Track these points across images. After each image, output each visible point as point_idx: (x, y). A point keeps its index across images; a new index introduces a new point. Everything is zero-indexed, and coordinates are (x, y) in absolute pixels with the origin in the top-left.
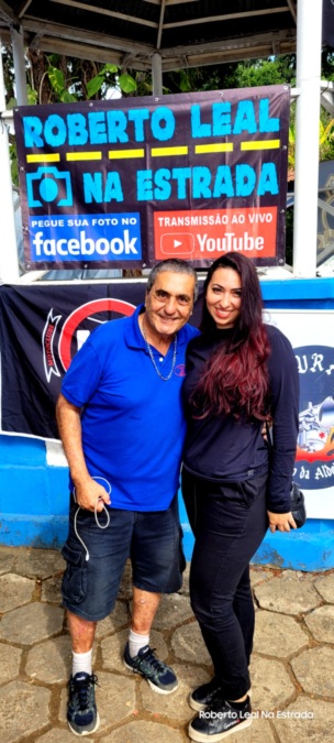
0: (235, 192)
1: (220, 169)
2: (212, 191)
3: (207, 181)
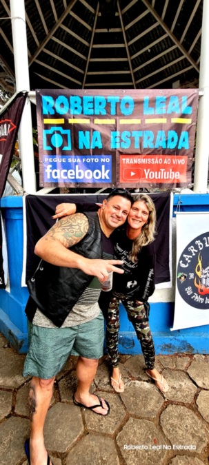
0: (167, 146)
1: (159, 132)
2: (154, 145)
3: (152, 139)
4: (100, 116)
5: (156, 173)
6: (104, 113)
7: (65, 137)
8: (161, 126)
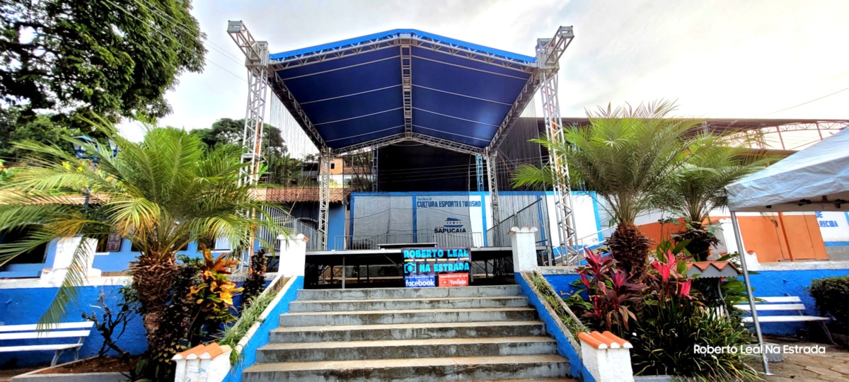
2: (453, 270)
3: (452, 267)
4: (429, 258)
6: (431, 256)
7: (413, 267)
8: (456, 262)
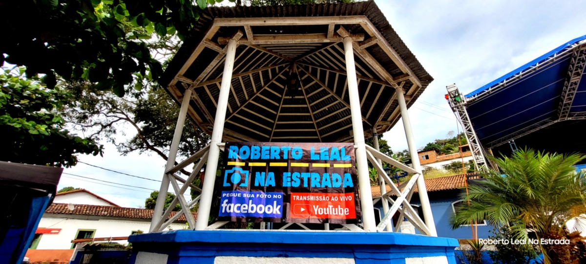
0: (332, 185)
1: (325, 175)
2: (321, 185)
3: (318, 180)
4: (275, 161)
5: (325, 209)
6: (278, 157)
7: (243, 176)
8: (326, 170)
